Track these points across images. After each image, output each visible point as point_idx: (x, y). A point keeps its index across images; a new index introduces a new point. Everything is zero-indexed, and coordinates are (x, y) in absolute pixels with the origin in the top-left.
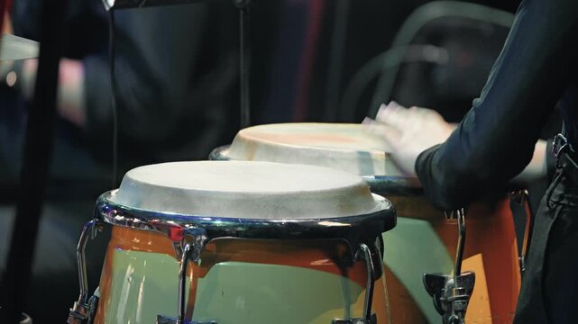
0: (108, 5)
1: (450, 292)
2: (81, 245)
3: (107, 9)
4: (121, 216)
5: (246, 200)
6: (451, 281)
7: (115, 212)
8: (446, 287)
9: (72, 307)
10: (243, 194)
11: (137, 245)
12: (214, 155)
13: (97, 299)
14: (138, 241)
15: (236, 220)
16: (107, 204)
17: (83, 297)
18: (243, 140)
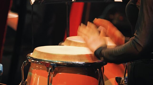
0: (32, 4)
1: (123, 82)
2: (22, 68)
3: (31, 4)
4: (33, 60)
5: (66, 56)
6: (123, 79)
7: (32, 59)
8: (121, 80)
9: (20, 84)
10: (66, 55)
11: (37, 68)
12: (60, 44)
13: (26, 82)
14: (38, 67)
15: (63, 62)
16: (29, 57)
17: (23, 81)
18: (68, 40)
